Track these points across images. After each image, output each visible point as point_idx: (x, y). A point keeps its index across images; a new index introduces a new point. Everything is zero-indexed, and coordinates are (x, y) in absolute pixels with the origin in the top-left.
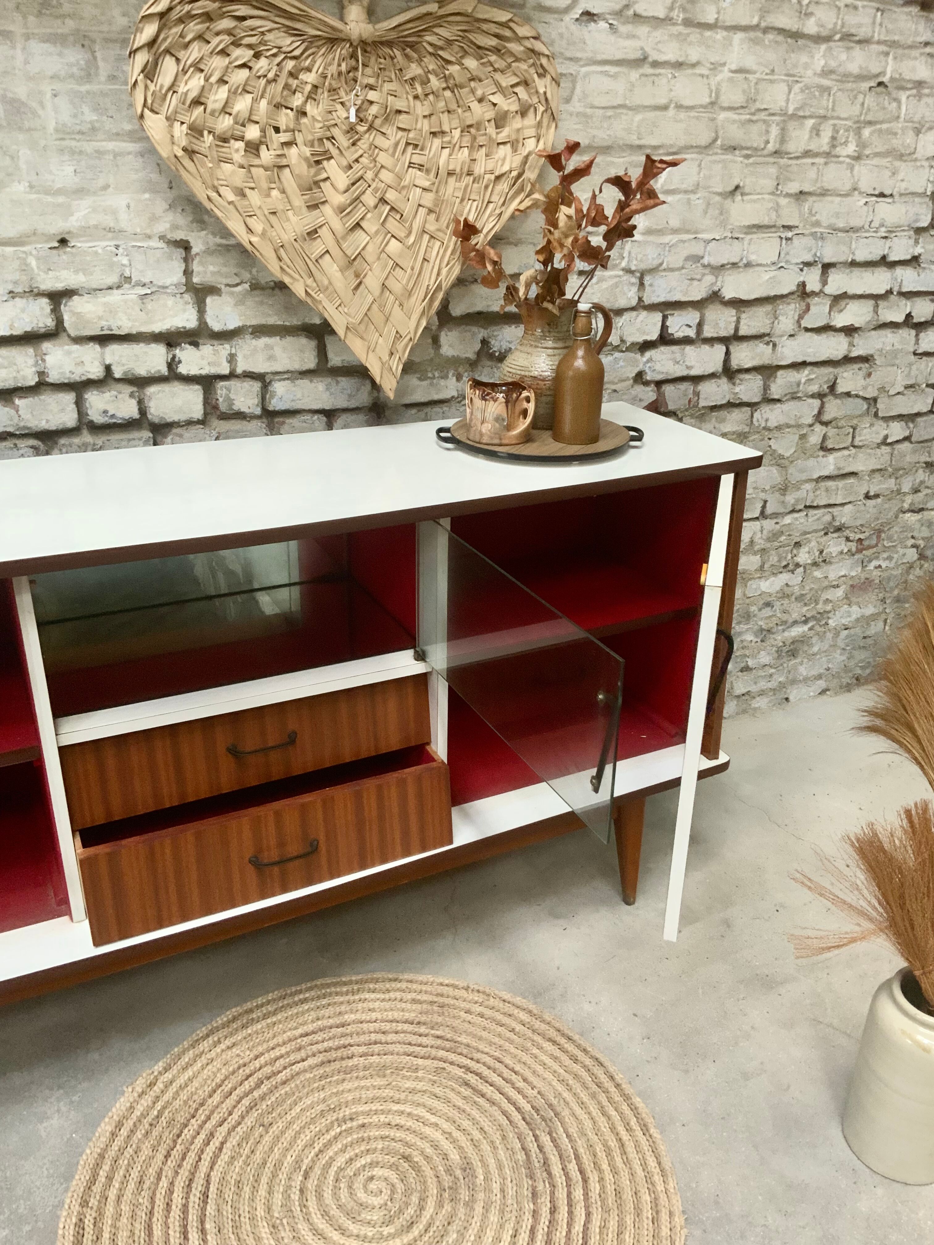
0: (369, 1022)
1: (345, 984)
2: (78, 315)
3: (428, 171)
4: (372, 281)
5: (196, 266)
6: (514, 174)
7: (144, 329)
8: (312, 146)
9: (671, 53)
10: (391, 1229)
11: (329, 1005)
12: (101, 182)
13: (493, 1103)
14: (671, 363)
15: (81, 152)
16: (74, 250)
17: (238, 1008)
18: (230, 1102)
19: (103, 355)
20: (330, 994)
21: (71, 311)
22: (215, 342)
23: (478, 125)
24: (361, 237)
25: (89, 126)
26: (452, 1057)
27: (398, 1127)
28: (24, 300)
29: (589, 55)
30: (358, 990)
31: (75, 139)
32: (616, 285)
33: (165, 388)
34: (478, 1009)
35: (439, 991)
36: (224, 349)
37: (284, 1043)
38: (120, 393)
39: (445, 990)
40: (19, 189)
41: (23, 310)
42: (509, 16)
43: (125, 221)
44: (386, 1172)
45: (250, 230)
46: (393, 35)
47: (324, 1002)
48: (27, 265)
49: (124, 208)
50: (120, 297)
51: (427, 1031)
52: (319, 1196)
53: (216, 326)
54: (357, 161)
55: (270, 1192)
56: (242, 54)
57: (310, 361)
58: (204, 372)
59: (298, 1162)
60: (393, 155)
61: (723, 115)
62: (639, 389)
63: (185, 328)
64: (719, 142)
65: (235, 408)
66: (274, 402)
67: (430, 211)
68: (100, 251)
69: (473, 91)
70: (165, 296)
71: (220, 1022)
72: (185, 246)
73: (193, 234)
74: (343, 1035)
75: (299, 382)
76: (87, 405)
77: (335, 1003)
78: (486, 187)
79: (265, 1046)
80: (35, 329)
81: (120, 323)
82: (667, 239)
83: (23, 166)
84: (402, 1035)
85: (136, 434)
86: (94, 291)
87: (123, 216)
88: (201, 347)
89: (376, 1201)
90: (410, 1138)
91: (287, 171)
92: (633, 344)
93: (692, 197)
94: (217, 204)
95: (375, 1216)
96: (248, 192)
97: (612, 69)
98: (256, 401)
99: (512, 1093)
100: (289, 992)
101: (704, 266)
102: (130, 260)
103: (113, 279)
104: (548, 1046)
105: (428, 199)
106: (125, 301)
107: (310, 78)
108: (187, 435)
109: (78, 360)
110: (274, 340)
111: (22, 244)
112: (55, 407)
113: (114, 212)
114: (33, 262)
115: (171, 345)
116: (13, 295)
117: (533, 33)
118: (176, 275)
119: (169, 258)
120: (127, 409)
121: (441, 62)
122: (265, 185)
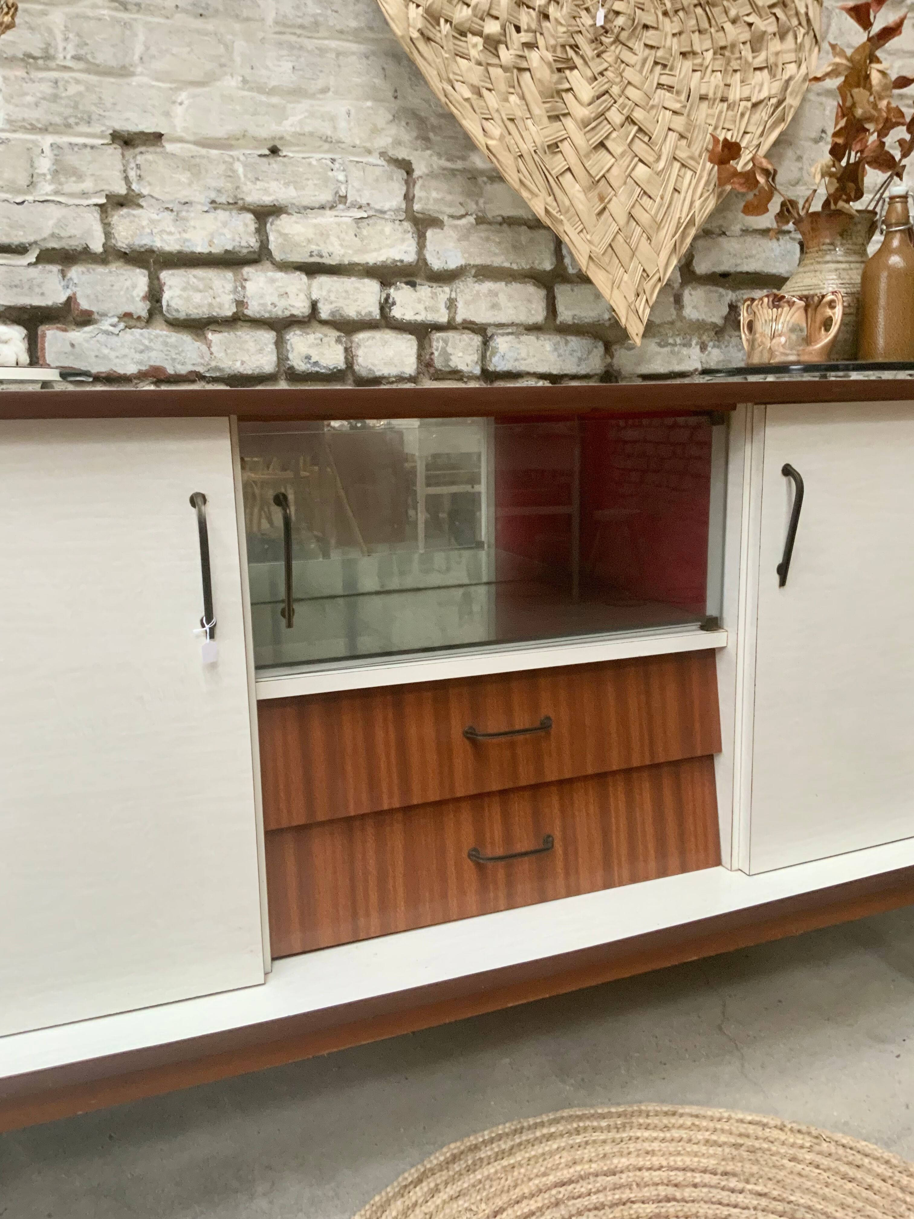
0: (650, 1169)
1: (603, 1117)
2: (285, 236)
3: (678, 93)
4: (618, 208)
5: (418, 192)
6: (774, 101)
7: (357, 259)
8: (555, 51)
11: (587, 1143)
12: (320, 83)
15: (301, 49)
16: (285, 159)
17: (458, 1144)
19: (309, 286)
20: (585, 1129)
21: (278, 232)
22: (434, 285)
23: (732, 48)
24: (605, 158)
25: (312, 20)
28: (227, 213)
30: (624, 1125)
31: (295, 34)
33: (375, 335)
34: (807, 1156)
35: (743, 1131)
36: (444, 292)
37: (532, 1196)
38: (326, 336)
39: (750, 1129)
40: (231, 83)
41: (225, 224)
43: (344, 130)
45: (487, 133)
47: (579, 1139)
48: (234, 171)
49: (344, 116)
50: (333, 219)
51: (740, 1186)
53: (436, 264)
54: (601, 74)
57: (538, 315)
58: (419, 318)
63: (402, 261)
65: (452, 364)
66: (495, 360)
67: (682, 136)
68: (314, 162)
69: (726, 11)
70: (383, 221)
71: (435, 1162)
72: (409, 168)
73: (415, 153)
74: (616, 1187)
75: (524, 338)
76: (289, 347)
77: (594, 1142)
78: (742, 115)
79: (505, 1198)
80: (237, 249)
81: (331, 249)
83: (238, 59)
84: (705, 1190)
86: (305, 210)
87: (342, 124)
88: (418, 288)
91: (527, 75)
94: (451, 98)
96: (485, 92)
98: (476, 357)
100: (525, 1124)
102: (346, 176)
103: (326, 196)
105: (679, 124)
106: (339, 224)
109: (282, 291)
110: (499, 286)
111: (230, 147)
112: (251, 346)
113: (333, 119)
114: (240, 169)
115: (385, 283)
116: (215, 205)
118: (394, 197)
119: (389, 178)
120: (333, 356)
122: (503, 87)
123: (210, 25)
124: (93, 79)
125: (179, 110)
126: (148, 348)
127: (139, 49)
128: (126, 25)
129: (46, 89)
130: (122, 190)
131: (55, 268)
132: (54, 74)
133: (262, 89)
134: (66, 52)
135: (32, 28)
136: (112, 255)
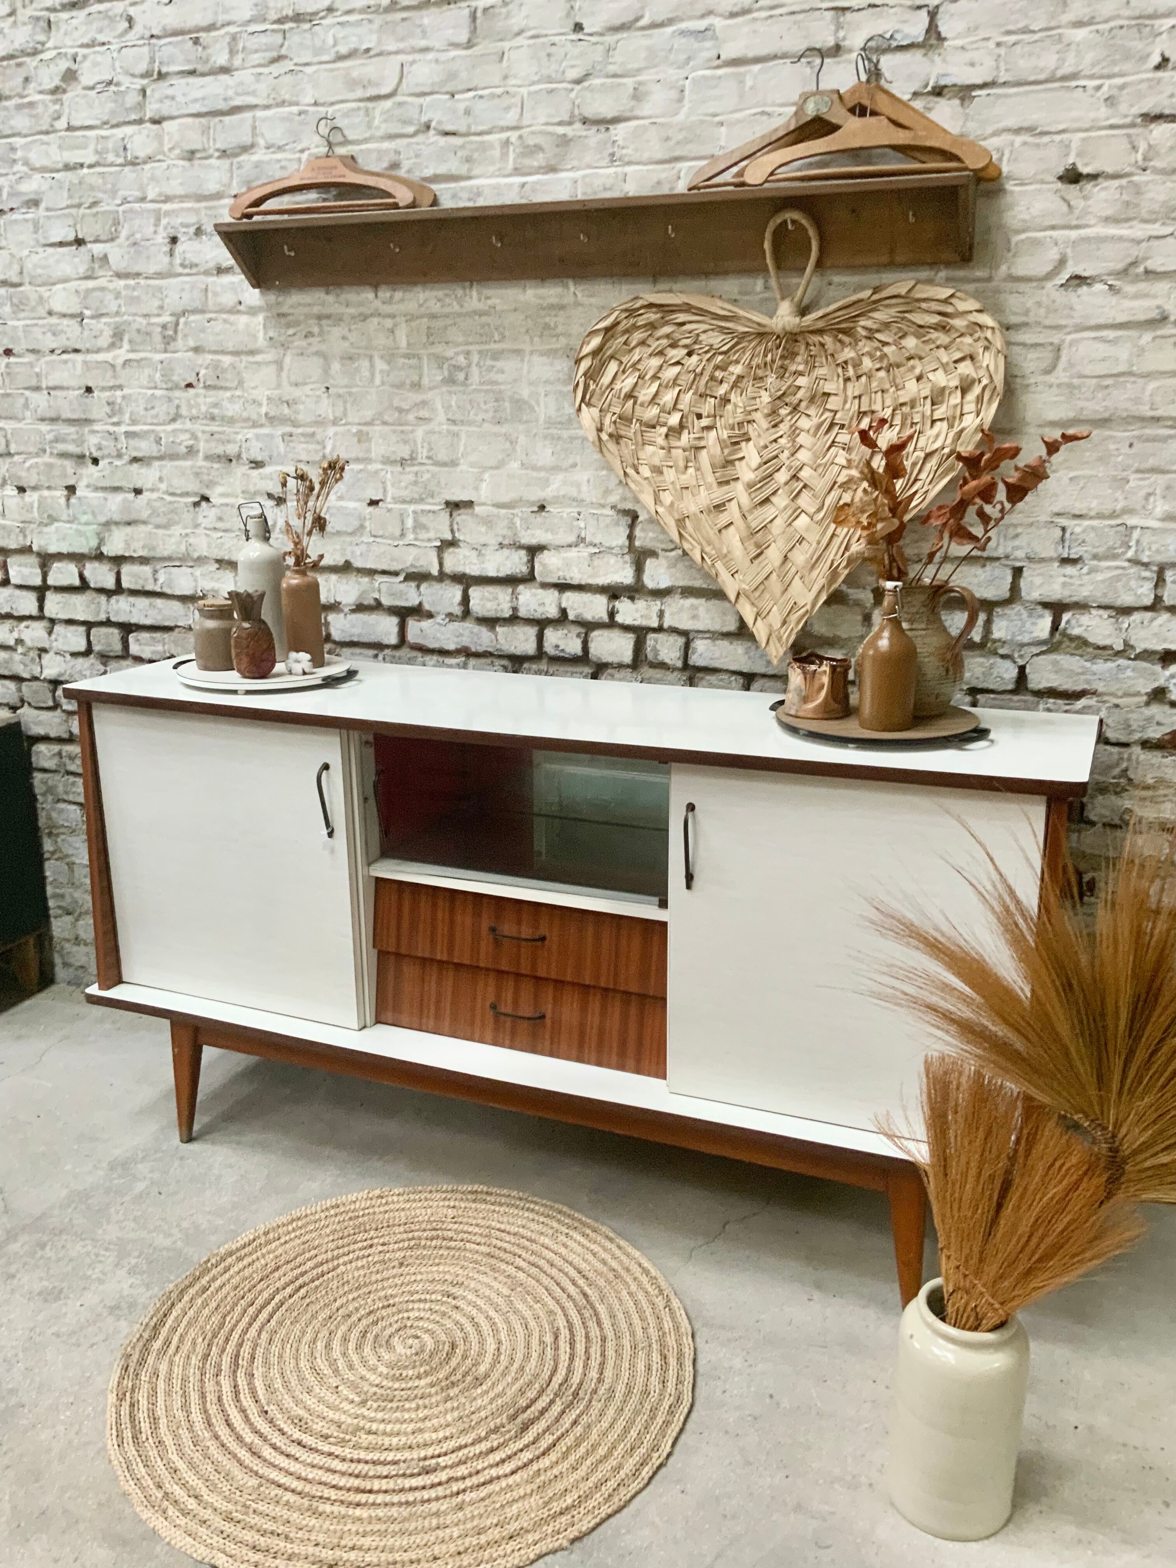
2: (544, 566)
3: (849, 450)
4: (774, 552)
5: (638, 532)
6: (946, 451)
7: (590, 581)
8: (733, 429)
10: (385, 1371)
12: (570, 461)
13: (556, 1359)
15: (559, 438)
16: (548, 514)
19: (560, 598)
21: (540, 563)
22: (649, 599)
23: (913, 404)
24: (769, 512)
26: (573, 1311)
27: (476, 1324)
28: (510, 550)
29: (1078, 321)
32: (1118, 578)
33: (606, 633)
34: (641, 1296)
35: (631, 1268)
36: (656, 605)
38: (570, 632)
39: (636, 1269)
40: (515, 465)
41: (507, 558)
42: (952, 292)
43: (587, 493)
44: (430, 1341)
46: (820, 324)
48: (514, 523)
49: (585, 483)
50: (575, 554)
52: (375, 1323)
53: (649, 583)
54: (775, 441)
56: (678, 354)
57: (731, 624)
58: (636, 623)
59: (392, 1297)
60: (815, 435)
62: (1158, 710)
63: (623, 583)
65: (660, 658)
66: (695, 657)
68: (567, 516)
69: (911, 370)
70: (611, 555)
72: (633, 516)
73: (638, 505)
75: (718, 642)
76: (545, 639)
77: (548, 1225)
78: (914, 465)
79: (470, 1220)
80: (515, 573)
81: (574, 574)
83: (518, 449)
84: (562, 1275)
85: (579, 670)
86: (558, 548)
87: (584, 488)
88: (636, 601)
89: (400, 1349)
90: (473, 1336)
91: (704, 452)
92: (1145, 651)
95: (387, 1356)
96: (665, 469)
97: (1110, 334)
98: (678, 654)
102: (586, 525)
103: (572, 539)
104: (655, 1356)
105: (844, 477)
106: (580, 557)
107: (737, 369)
108: (617, 676)
109: (541, 602)
110: (700, 602)
111: (513, 507)
112: (521, 637)
113: (578, 485)
114: (518, 522)
115: (612, 597)
116: (501, 545)
117: (977, 306)
118: (621, 539)
119: (617, 524)
120: (574, 647)
121: (877, 344)
122: (682, 464)
123: (503, 429)
124: (436, 469)
125: (484, 485)
126: (461, 635)
127: (462, 449)
128: (455, 435)
129: (411, 477)
130: (449, 537)
131: (413, 584)
132: (416, 468)
133: (534, 468)
134: (422, 454)
135: (405, 442)
136: (442, 577)
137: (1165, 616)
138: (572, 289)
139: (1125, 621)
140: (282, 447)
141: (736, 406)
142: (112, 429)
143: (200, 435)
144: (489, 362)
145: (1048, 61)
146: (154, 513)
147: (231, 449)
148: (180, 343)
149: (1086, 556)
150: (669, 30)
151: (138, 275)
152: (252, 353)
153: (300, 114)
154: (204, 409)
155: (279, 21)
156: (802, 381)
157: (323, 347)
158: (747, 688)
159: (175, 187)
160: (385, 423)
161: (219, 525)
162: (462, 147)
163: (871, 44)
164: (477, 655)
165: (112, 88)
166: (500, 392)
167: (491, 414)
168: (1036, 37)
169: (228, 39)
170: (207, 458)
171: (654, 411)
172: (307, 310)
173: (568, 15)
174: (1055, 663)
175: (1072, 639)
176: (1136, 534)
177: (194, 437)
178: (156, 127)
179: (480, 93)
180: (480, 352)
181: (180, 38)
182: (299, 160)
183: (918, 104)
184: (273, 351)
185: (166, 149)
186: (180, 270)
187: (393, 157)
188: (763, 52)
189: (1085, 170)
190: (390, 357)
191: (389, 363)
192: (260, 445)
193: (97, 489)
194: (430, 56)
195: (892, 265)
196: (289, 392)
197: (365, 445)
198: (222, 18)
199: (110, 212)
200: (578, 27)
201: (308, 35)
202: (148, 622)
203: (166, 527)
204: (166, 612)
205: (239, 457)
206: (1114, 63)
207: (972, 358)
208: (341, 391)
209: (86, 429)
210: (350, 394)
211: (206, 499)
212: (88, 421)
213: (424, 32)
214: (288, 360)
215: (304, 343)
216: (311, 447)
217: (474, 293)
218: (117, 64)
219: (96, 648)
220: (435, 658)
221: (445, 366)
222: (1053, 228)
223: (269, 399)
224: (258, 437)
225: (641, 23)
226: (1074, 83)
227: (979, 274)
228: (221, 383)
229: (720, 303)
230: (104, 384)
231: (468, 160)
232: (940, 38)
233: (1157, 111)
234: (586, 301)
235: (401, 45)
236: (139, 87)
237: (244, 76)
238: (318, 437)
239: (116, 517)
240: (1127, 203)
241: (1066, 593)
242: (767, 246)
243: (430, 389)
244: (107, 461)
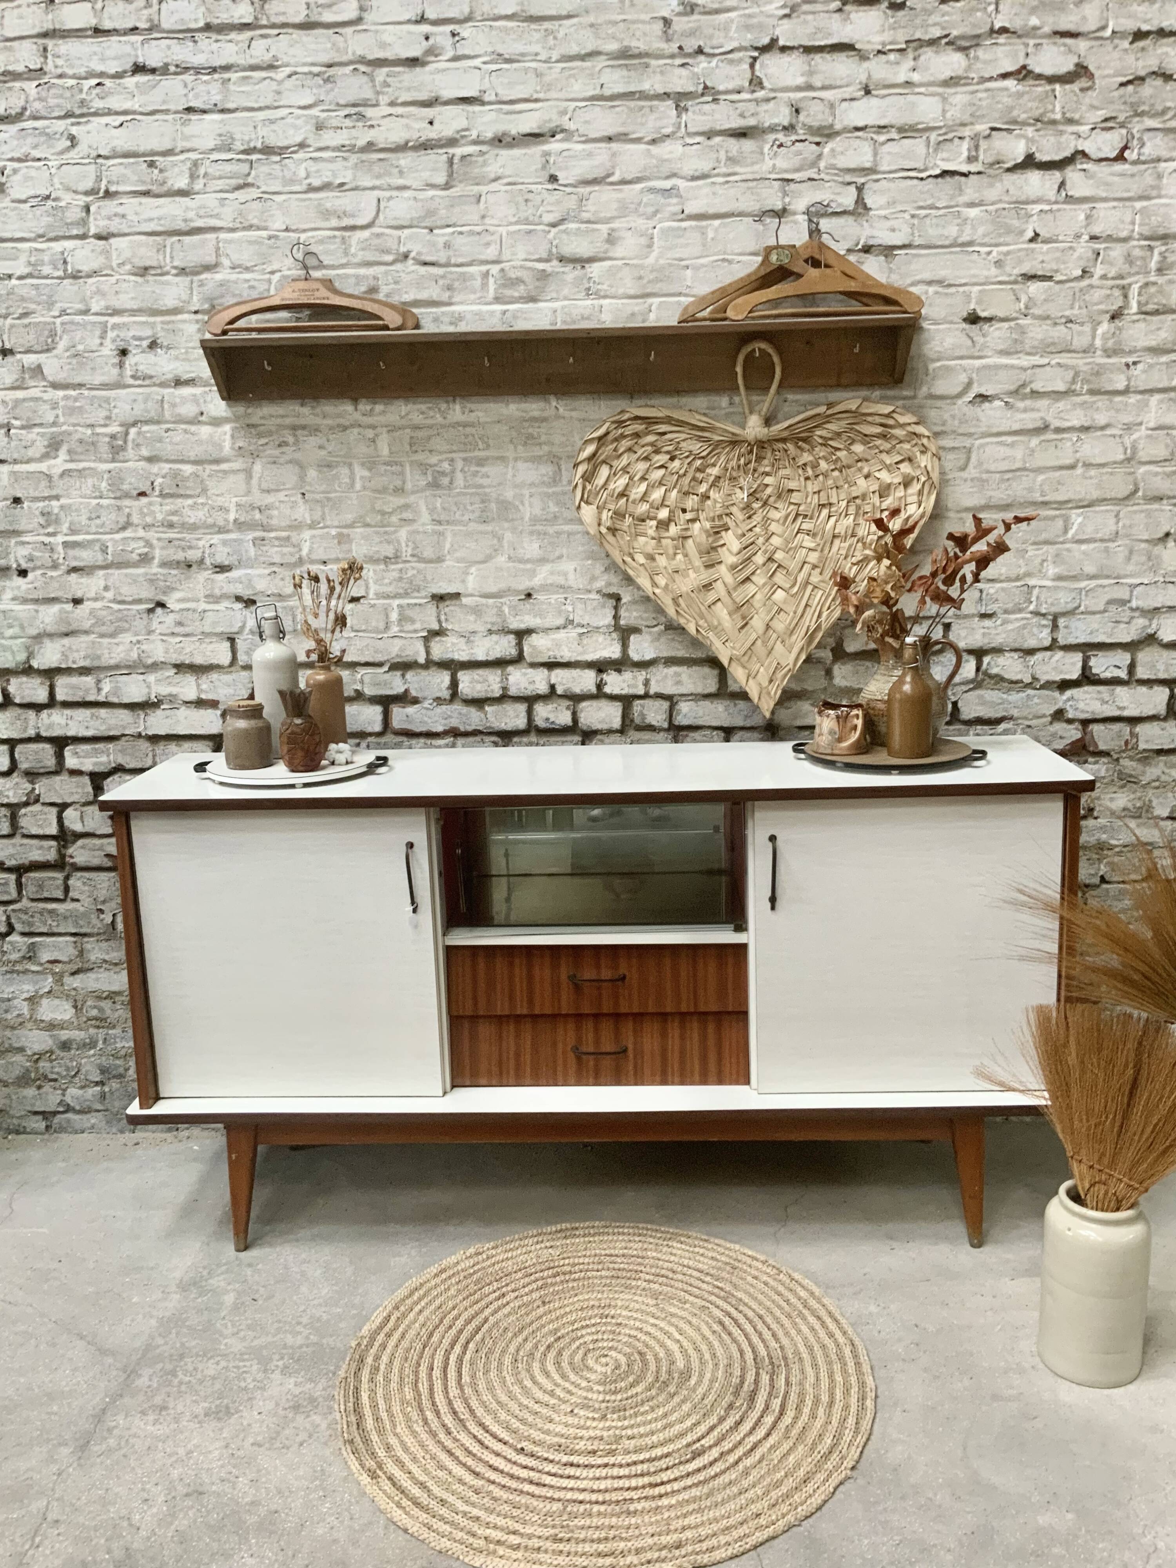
0: (666, 1261)
2: (534, 647)
3: (814, 535)
4: (758, 623)
5: (623, 613)
7: (579, 658)
8: (713, 520)
9: (1076, 419)
10: (601, 1389)
11: (641, 1241)
12: (557, 554)
13: (734, 1340)
14: (1098, 703)
15: (545, 533)
16: (535, 601)
18: (527, 1280)
19: (549, 676)
21: (529, 645)
22: (635, 670)
23: (864, 497)
24: (750, 589)
26: (720, 1302)
27: (648, 1333)
28: (498, 636)
29: (984, 429)
31: (542, 525)
32: (1024, 627)
33: (595, 703)
34: (765, 1278)
35: (740, 1258)
36: (641, 675)
37: (590, 1256)
38: (560, 705)
39: (745, 1258)
40: (501, 559)
41: (496, 643)
42: (891, 408)
43: (574, 580)
44: (620, 1357)
45: (655, 584)
46: (785, 434)
47: (638, 1238)
48: (502, 611)
49: (572, 572)
50: (564, 635)
52: (560, 1354)
53: (635, 656)
54: (751, 529)
55: (526, 1340)
56: (662, 459)
57: (712, 687)
58: (623, 692)
59: (556, 1330)
60: (784, 523)
61: (1143, 469)
62: (1059, 727)
63: (611, 658)
64: (1140, 493)
65: (647, 721)
66: (679, 718)
67: (815, 567)
68: (554, 602)
69: (860, 470)
70: (597, 634)
72: (618, 598)
73: (622, 589)
75: (701, 703)
76: (535, 714)
79: (574, 1253)
80: (504, 657)
81: (563, 654)
82: (1083, 584)
83: (506, 545)
84: (689, 1278)
85: (569, 738)
86: (547, 630)
87: (571, 576)
88: (623, 673)
89: (599, 1369)
90: (652, 1343)
91: (690, 541)
92: (1048, 682)
93: (1111, 545)
94: (631, 567)
95: (593, 1377)
96: (656, 556)
97: (1009, 439)
98: (664, 717)
99: (755, 1339)
101: (1132, 609)
102: (574, 608)
103: (560, 621)
104: (812, 1319)
105: (813, 557)
106: (568, 638)
107: (715, 471)
108: (607, 740)
109: (531, 680)
110: (682, 670)
111: (501, 597)
112: (512, 713)
113: (565, 574)
114: (506, 610)
115: (600, 671)
116: (490, 632)
117: (914, 419)
118: (605, 618)
119: (604, 606)
120: (564, 718)
121: (830, 450)
122: (671, 551)
123: (489, 528)
124: (422, 566)
125: (471, 578)
126: (449, 717)
127: (448, 546)
128: (441, 534)
129: (396, 574)
130: (435, 626)
131: (399, 673)
132: (400, 566)
133: (521, 561)
134: (407, 552)
135: (389, 543)
136: (429, 664)
137: (1059, 654)
138: (554, 404)
139: (1033, 660)
140: (252, 551)
141: (715, 501)
142: (47, 540)
143: (155, 542)
144: (474, 468)
145: (952, 231)
146: (100, 622)
147: (193, 555)
148: (130, 453)
149: (999, 611)
150: (639, 186)
151: (81, 386)
152: (217, 461)
153: (270, 238)
154: (160, 517)
155: (246, 152)
156: (768, 480)
157: (298, 456)
158: (727, 740)
159: (125, 301)
160: (368, 525)
161: (178, 630)
162: (443, 277)
163: (813, 209)
164: (466, 734)
165: (50, 203)
166: (486, 494)
167: (477, 514)
168: (942, 212)
169: (188, 164)
170: (163, 564)
171: (645, 507)
172: (279, 421)
173: (544, 167)
174: (981, 697)
175: (991, 677)
176: (1035, 592)
177: (148, 544)
178: (102, 242)
179: (459, 229)
180: (465, 459)
181: (132, 160)
182: (269, 281)
183: (852, 258)
184: (241, 460)
185: (114, 264)
186: (131, 381)
187: (372, 283)
188: (723, 210)
189: (983, 314)
190: (371, 464)
191: (370, 469)
192: (226, 550)
193: (25, 601)
194: (407, 194)
195: (839, 385)
196: (258, 498)
197: (345, 547)
198: (181, 145)
199: (45, 323)
200: (553, 179)
201: (277, 167)
202: (89, 733)
203: (112, 635)
204: (113, 722)
205: (201, 562)
206: (1000, 235)
207: (910, 460)
208: (318, 497)
209: (13, 541)
210: (328, 499)
211: (161, 605)
212: (16, 533)
213: (401, 173)
214: (258, 468)
215: (277, 452)
216: (285, 550)
217: (458, 407)
218: (56, 180)
219: (24, 766)
220: (422, 741)
221: (429, 472)
222: (961, 358)
223: (238, 505)
224: (225, 543)
225: (611, 179)
226: (971, 249)
227: (906, 393)
228: (182, 492)
229: (698, 417)
230: (37, 494)
231: (449, 288)
232: (867, 209)
233: (1032, 272)
234: (567, 414)
235: (377, 183)
236: (82, 203)
237: (210, 200)
238: (294, 540)
239: (50, 629)
240: (1016, 340)
241: (986, 641)
242: (739, 369)
243: (413, 493)
244: (39, 572)
